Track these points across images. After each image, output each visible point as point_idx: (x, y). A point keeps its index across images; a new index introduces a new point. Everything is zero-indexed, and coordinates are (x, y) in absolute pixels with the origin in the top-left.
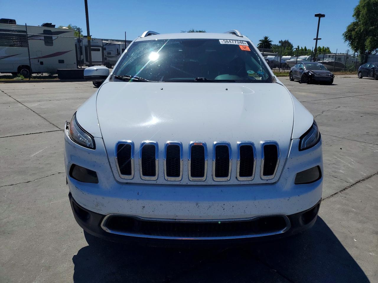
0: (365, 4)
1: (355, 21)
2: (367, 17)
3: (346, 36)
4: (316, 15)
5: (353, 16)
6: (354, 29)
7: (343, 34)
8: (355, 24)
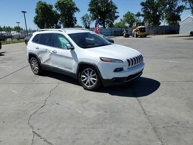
0: (40, 8)
1: (37, 15)
2: (42, 14)
3: (35, 22)
4: (22, 12)
5: (36, 13)
6: (37, 19)
7: (33, 21)
8: (37, 17)
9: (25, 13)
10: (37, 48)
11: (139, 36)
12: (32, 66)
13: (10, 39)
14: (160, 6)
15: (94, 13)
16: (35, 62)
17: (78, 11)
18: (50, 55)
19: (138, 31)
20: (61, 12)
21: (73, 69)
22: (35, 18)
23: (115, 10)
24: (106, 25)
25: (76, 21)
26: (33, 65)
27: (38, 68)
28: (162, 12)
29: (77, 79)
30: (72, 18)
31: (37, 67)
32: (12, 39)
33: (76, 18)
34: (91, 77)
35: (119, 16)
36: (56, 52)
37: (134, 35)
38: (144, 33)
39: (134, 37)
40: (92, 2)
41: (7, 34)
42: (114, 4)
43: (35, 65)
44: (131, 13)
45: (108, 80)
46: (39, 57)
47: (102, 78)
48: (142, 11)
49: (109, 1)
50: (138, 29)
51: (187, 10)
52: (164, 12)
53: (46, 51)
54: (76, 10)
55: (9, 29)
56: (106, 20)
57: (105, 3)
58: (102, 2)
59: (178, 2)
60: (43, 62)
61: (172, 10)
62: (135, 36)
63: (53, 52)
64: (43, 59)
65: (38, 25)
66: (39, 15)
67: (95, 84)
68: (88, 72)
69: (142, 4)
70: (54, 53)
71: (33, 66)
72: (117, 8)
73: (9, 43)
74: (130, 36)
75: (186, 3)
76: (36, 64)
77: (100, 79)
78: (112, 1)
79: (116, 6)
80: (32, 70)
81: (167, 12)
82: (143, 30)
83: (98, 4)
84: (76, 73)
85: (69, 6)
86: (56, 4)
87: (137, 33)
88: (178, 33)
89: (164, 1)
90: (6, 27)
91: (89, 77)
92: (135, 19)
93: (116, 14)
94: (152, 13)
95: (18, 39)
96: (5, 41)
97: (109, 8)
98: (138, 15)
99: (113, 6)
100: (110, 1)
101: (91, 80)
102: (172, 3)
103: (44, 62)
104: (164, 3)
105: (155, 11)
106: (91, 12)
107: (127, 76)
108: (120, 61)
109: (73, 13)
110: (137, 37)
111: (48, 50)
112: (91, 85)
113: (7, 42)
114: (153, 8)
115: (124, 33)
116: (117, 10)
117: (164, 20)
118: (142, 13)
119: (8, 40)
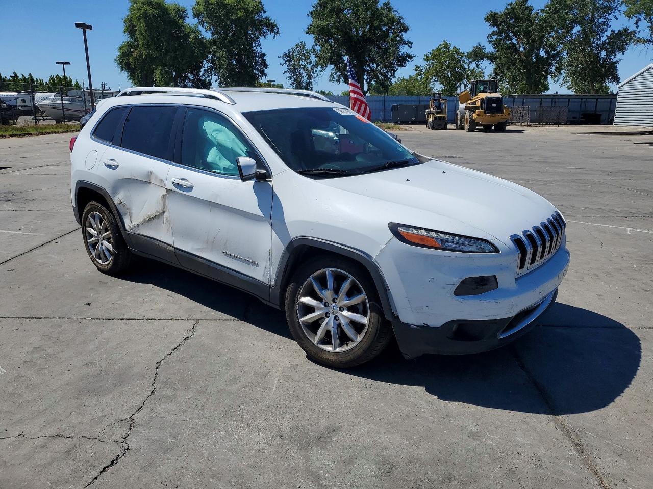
0: (140, 14)
1: (129, 40)
2: (148, 36)
3: (121, 63)
4: (78, 25)
5: (125, 32)
6: (130, 53)
7: (115, 60)
8: (129, 45)
9: (87, 31)
10: (109, 166)
11: (478, 125)
12: (86, 235)
13: (30, 118)
14: (552, 28)
15: (327, 41)
16: (101, 221)
17: (272, 31)
18: (164, 197)
19: (477, 108)
20: (213, 34)
21: (263, 264)
22: (121, 48)
23: (398, 35)
24: (368, 83)
25: (266, 66)
26: (91, 231)
27: (111, 249)
28: (556, 50)
29: (278, 308)
30: (251, 54)
31: (108, 240)
32: (36, 120)
33: (264, 55)
34: (341, 309)
35: (411, 57)
36: (190, 188)
37: (462, 122)
38: (499, 118)
39: (462, 128)
40: (322, 5)
41: (24, 101)
42: (396, 15)
43: (99, 233)
44: (452, 48)
45: (426, 328)
46: (116, 202)
47: (397, 317)
48: (490, 42)
49: (380, 5)
50: (478, 104)
51: (640, 46)
52: (563, 50)
53: (144, 181)
54: (264, 29)
55: (29, 85)
56: (369, 66)
57: (367, 9)
58: (356, 5)
59: (611, 17)
60: (135, 223)
61: (591, 45)
62: (466, 126)
63: (178, 186)
64: (135, 210)
65: (132, 76)
66: (136, 40)
67: (359, 339)
68: (330, 282)
69: (493, 19)
70: (181, 190)
71: (91, 236)
72: (406, 29)
73: (22, 133)
74: (449, 126)
75: (636, 23)
76: (106, 230)
77: (389, 322)
78: (392, 4)
79: (403, 21)
80: (90, 253)
81: (575, 49)
82: (494, 105)
83: (343, 10)
84: (273, 282)
85: (241, 13)
86: (198, 3)
87: (475, 116)
88: (611, 122)
89: (567, 14)
90: (20, 77)
91: (332, 305)
92: (466, 66)
93: (404, 50)
94: (522, 49)
95: (59, 121)
96: (9, 124)
97: (379, 27)
98: (478, 54)
99: (392, 21)
100: (385, 4)
101: (343, 321)
102: (592, 21)
103: (138, 226)
104: (565, 20)
105: (534, 44)
106: (317, 39)
107: (513, 315)
108: (484, 246)
109: (257, 38)
110: (472, 129)
111: (156, 177)
112: (341, 345)
113: (17, 130)
114: (527, 34)
115: (430, 113)
116: (406, 36)
117: (561, 77)
118: (489, 49)
119: (22, 121)
